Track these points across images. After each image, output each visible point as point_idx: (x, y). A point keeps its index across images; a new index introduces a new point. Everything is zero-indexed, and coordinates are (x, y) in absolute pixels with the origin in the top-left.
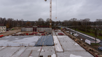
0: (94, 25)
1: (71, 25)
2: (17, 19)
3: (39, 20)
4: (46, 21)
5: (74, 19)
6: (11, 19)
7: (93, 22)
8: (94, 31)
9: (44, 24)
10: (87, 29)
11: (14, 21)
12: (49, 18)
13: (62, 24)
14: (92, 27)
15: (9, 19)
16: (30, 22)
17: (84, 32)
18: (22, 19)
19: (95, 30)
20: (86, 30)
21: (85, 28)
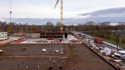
0: (116, 30)
1: (86, 30)
2: (20, 23)
3: (48, 23)
4: (56, 25)
5: (90, 22)
6: (13, 23)
7: (113, 27)
8: (116, 38)
9: (53, 28)
10: (107, 34)
11: (17, 25)
12: (59, 22)
13: (75, 29)
14: (112, 33)
15: (11, 22)
16: (36, 26)
17: (103, 38)
18: (26, 23)
19: (116, 35)
20: (105, 35)
21: (104, 34)
